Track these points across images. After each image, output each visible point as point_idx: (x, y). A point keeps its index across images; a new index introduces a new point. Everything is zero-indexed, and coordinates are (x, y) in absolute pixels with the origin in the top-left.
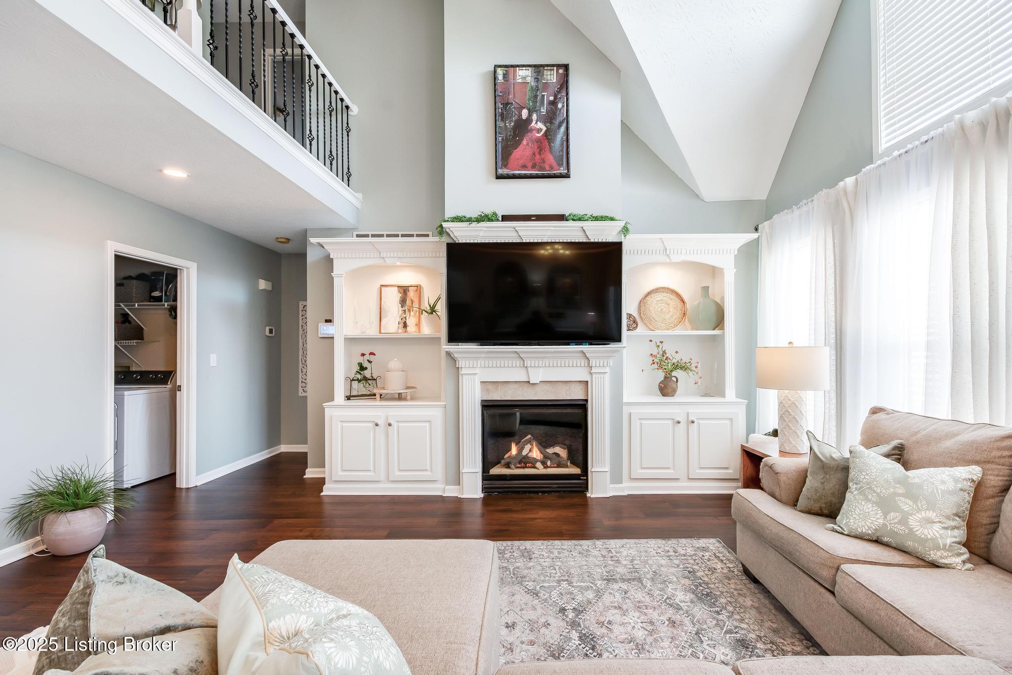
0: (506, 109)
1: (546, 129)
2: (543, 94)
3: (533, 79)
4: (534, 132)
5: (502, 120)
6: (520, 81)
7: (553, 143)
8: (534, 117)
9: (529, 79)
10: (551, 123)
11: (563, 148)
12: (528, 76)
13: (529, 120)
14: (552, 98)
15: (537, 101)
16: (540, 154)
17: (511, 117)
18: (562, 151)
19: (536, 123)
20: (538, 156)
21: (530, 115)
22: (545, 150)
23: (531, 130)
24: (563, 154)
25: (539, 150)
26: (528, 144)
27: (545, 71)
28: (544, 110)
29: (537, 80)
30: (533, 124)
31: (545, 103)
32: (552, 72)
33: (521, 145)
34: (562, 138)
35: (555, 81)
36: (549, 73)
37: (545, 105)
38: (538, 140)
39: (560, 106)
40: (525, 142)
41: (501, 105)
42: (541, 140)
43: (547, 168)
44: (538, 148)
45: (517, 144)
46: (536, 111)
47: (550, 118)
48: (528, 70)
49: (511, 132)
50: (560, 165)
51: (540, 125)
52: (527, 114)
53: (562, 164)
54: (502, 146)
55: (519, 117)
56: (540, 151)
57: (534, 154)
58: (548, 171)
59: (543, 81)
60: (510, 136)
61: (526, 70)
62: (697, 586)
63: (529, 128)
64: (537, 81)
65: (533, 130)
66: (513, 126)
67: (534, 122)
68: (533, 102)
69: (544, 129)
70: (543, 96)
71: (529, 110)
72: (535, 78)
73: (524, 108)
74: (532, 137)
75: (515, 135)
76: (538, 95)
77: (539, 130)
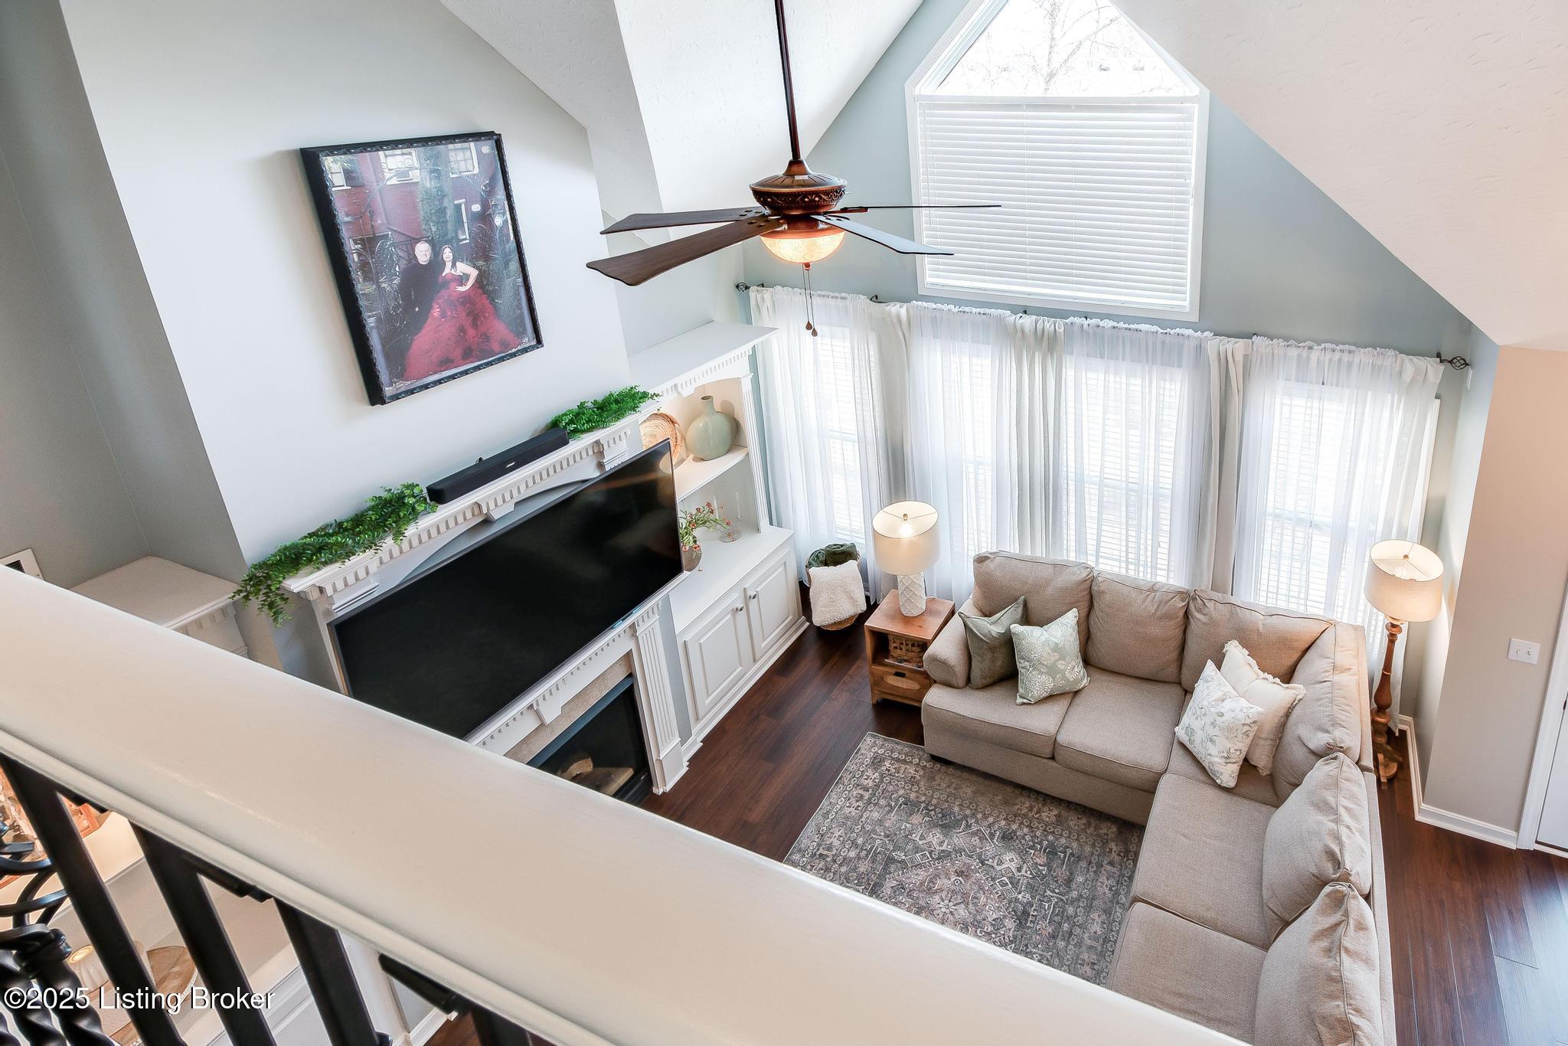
0: (372, 252)
1: (477, 272)
2: (456, 202)
3: (426, 174)
4: (452, 285)
5: (367, 278)
6: (394, 181)
7: (500, 297)
8: (447, 254)
9: (415, 176)
10: (487, 258)
11: (519, 300)
12: (412, 168)
13: (436, 263)
14: (476, 208)
15: (446, 222)
16: (475, 325)
17: (391, 266)
18: (519, 307)
19: (454, 265)
20: (471, 332)
21: (436, 252)
22: (485, 317)
23: (446, 283)
24: (522, 313)
25: (471, 318)
26: (443, 314)
27: (452, 154)
28: (465, 236)
29: (436, 173)
30: (447, 270)
31: (465, 220)
32: (468, 153)
33: (429, 321)
34: (515, 283)
35: (476, 171)
36: (460, 156)
37: (466, 225)
38: (466, 300)
39: (498, 221)
40: (436, 312)
41: (356, 243)
42: (470, 297)
43: (496, 347)
44: (468, 314)
46: (448, 242)
47: (481, 251)
48: (410, 154)
49: (396, 300)
50: (521, 334)
51: (463, 268)
52: (429, 254)
53: (524, 332)
55: (410, 261)
56: (474, 319)
57: (462, 330)
58: (500, 353)
59: (452, 176)
60: (395, 308)
61: (403, 154)
63: (440, 280)
64: (438, 178)
65: (450, 283)
66: (399, 285)
67: (449, 265)
68: (437, 223)
69: (474, 273)
70: (458, 207)
71: (432, 242)
72: (432, 172)
73: (418, 241)
74: (449, 296)
75: (409, 304)
76: (445, 208)
77: (462, 279)
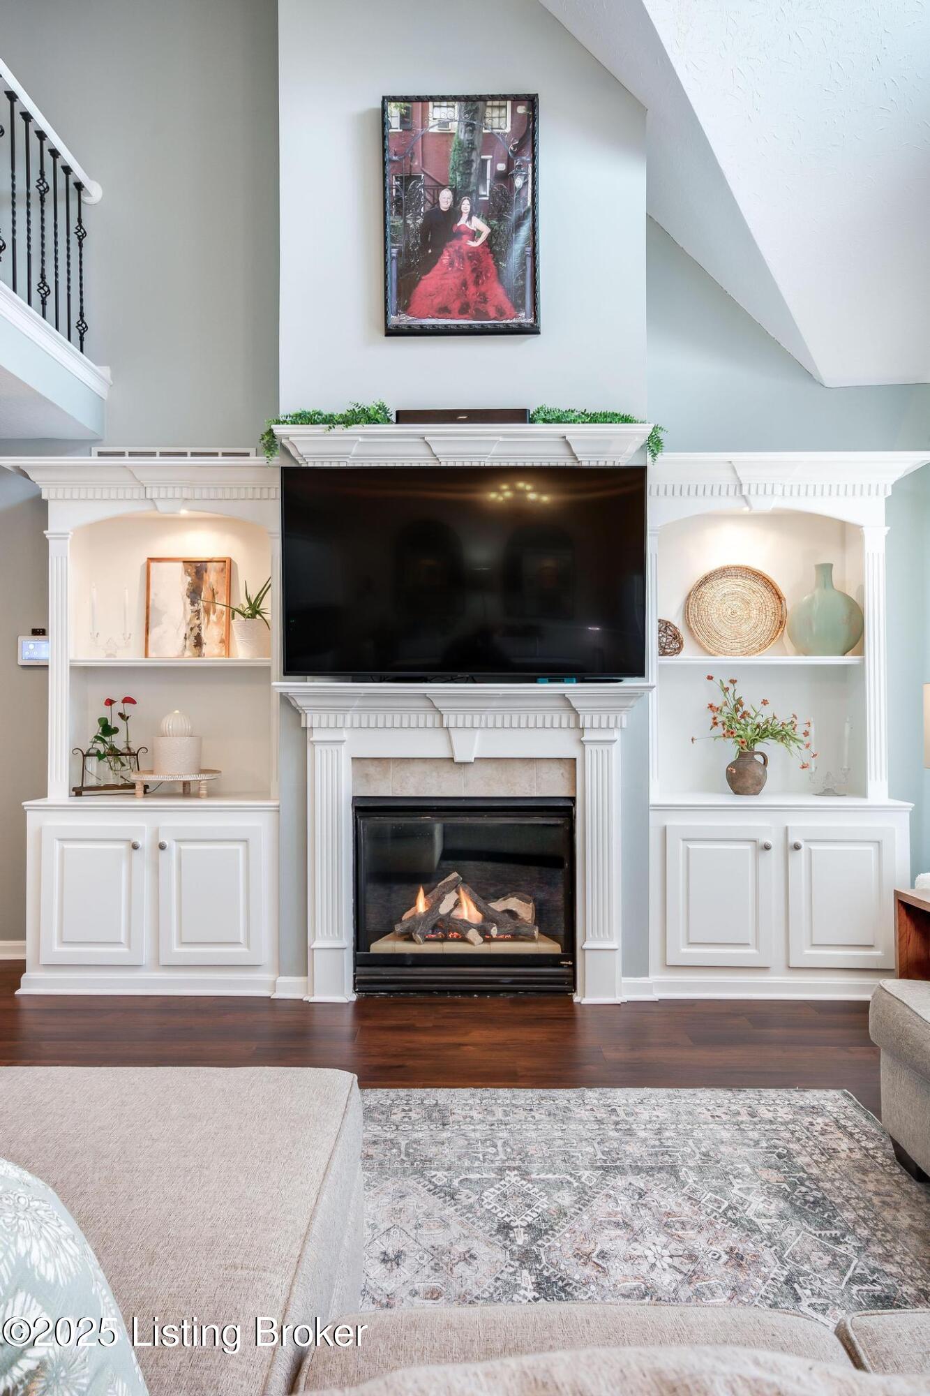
0: (406, 189)
1: (490, 231)
2: (483, 157)
3: (462, 126)
4: (464, 237)
5: (398, 212)
6: (435, 130)
7: (505, 260)
8: (466, 206)
9: (454, 127)
10: (501, 219)
11: (524, 271)
12: (452, 120)
13: (454, 213)
14: (501, 167)
15: (470, 174)
16: (477, 283)
17: (418, 206)
18: (523, 277)
19: (469, 219)
20: (472, 289)
21: (456, 202)
22: (487, 277)
23: (459, 234)
24: (524, 286)
25: (475, 275)
26: (451, 264)
27: (489, 110)
28: (485, 192)
29: (471, 127)
30: (463, 221)
31: (488, 176)
32: (503, 111)
33: (438, 265)
34: (523, 251)
35: (508, 130)
36: (496, 113)
37: (488, 182)
38: (474, 255)
39: (518, 182)
40: (445, 259)
41: (397, 180)
42: (478, 253)
43: (492, 313)
44: (474, 270)
45: (429, 263)
46: (469, 194)
47: (497, 209)
48: (453, 107)
49: (416, 237)
50: (519, 307)
51: (478, 224)
52: (450, 201)
53: (523, 306)
54: (397, 267)
55: (433, 205)
56: (477, 276)
57: (465, 284)
58: (495, 319)
59: (484, 131)
60: (414, 245)
61: (448, 107)
62: (794, 1186)
63: (454, 229)
64: (472, 131)
65: (463, 234)
66: (421, 226)
67: (465, 217)
68: (463, 174)
69: (486, 231)
70: (484, 162)
71: (454, 191)
72: (467, 125)
73: (444, 187)
74: (460, 248)
75: (425, 244)
76: (472, 161)
77: (475, 235)
